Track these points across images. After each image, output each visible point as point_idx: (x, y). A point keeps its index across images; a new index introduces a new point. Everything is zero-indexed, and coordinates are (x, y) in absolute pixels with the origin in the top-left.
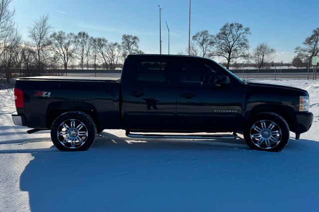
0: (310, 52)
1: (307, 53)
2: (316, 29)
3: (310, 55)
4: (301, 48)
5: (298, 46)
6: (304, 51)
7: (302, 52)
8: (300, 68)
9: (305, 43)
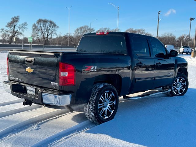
0: (11, 32)
1: (9, 33)
2: (13, 17)
3: (11, 35)
4: (5, 30)
5: (3, 28)
6: (7, 32)
7: (6, 33)
8: (4, 44)
9: (7, 26)
